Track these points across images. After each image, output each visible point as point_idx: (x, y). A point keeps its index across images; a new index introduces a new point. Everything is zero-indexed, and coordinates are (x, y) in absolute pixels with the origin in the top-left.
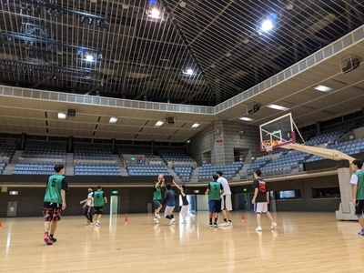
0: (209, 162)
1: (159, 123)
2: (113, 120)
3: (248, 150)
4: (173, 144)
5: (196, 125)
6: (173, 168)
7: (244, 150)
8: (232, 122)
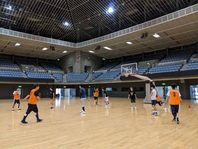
0: (71, 72)
1: (45, 49)
2: (18, 44)
3: (91, 67)
4: (49, 60)
5: (65, 52)
6: (52, 74)
7: (89, 67)
8: (84, 53)
